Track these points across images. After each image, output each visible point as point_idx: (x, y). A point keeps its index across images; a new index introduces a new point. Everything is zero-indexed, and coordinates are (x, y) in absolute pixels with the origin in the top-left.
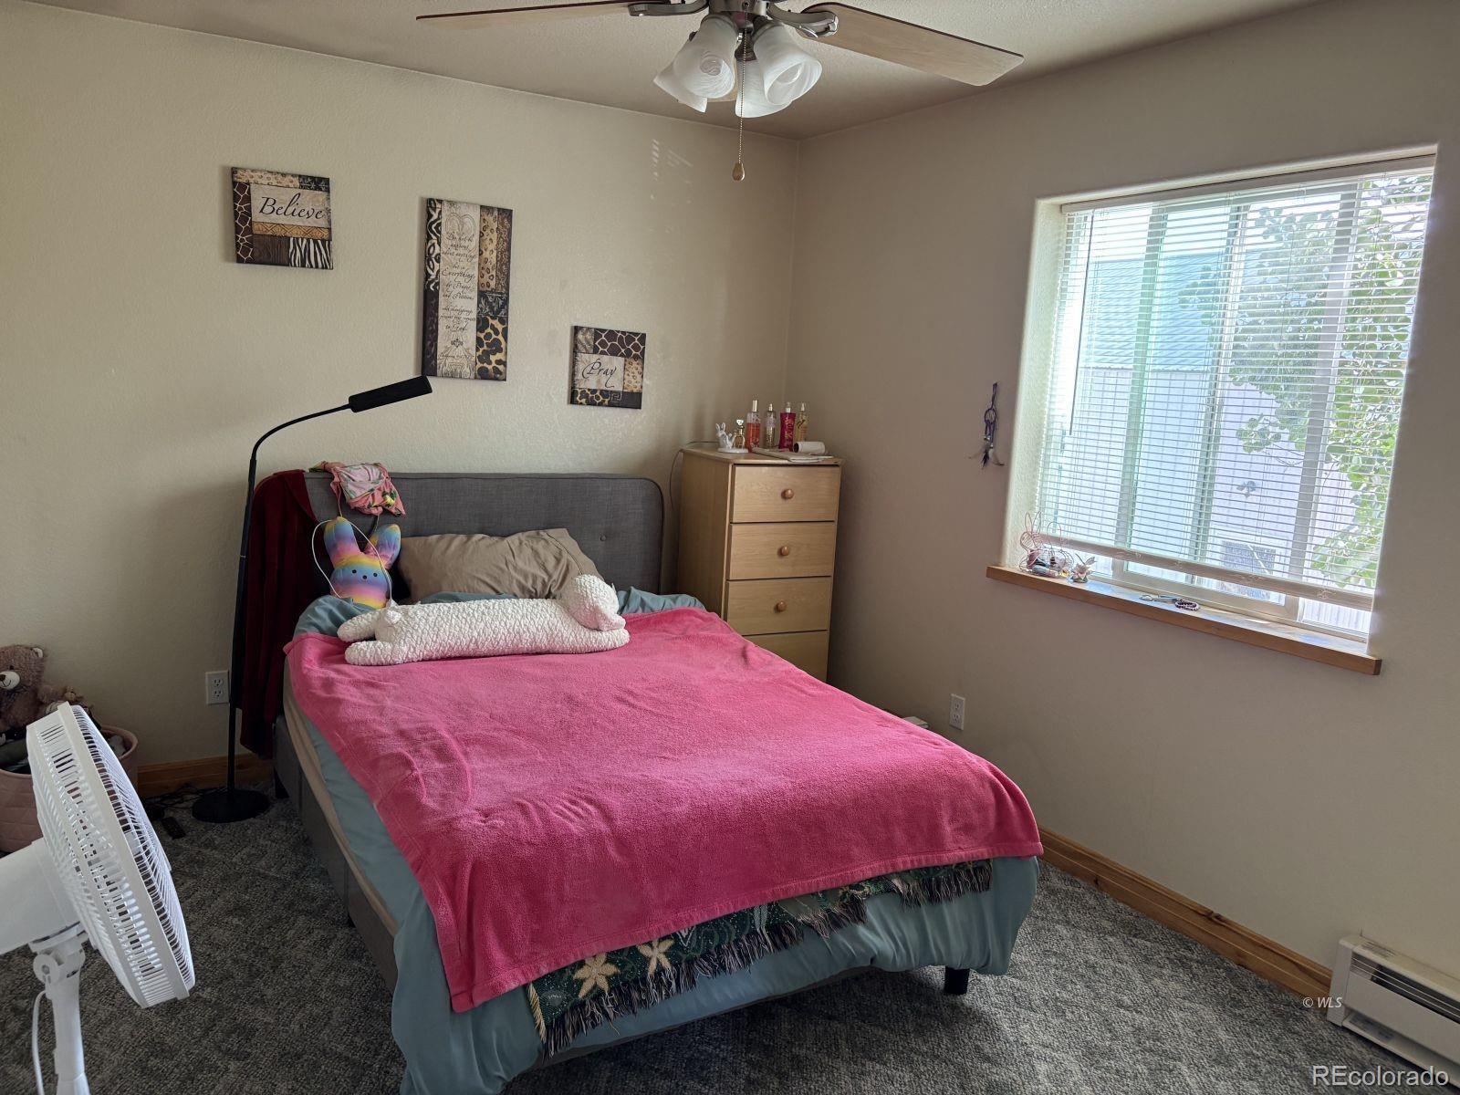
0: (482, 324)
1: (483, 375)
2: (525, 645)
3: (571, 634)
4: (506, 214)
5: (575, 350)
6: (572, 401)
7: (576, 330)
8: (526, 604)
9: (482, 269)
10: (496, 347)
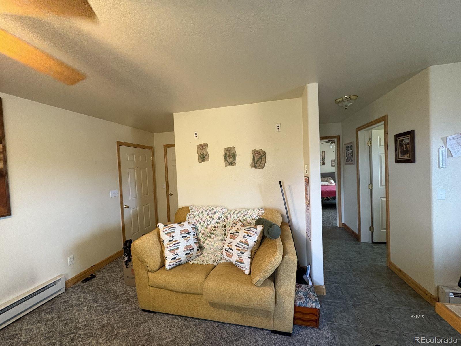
0: (323, 161)
1: (323, 165)
2: (325, 185)
3: (329, 184)
4: (324, 152)
5: (332, 162)
6: (332, 166)
7: (332, 160)
8: (325, 182)
9: (323, 156)
10: (324, 162)
